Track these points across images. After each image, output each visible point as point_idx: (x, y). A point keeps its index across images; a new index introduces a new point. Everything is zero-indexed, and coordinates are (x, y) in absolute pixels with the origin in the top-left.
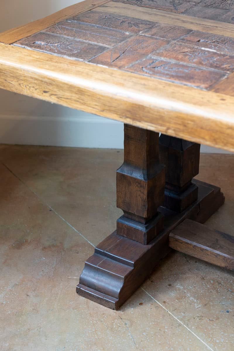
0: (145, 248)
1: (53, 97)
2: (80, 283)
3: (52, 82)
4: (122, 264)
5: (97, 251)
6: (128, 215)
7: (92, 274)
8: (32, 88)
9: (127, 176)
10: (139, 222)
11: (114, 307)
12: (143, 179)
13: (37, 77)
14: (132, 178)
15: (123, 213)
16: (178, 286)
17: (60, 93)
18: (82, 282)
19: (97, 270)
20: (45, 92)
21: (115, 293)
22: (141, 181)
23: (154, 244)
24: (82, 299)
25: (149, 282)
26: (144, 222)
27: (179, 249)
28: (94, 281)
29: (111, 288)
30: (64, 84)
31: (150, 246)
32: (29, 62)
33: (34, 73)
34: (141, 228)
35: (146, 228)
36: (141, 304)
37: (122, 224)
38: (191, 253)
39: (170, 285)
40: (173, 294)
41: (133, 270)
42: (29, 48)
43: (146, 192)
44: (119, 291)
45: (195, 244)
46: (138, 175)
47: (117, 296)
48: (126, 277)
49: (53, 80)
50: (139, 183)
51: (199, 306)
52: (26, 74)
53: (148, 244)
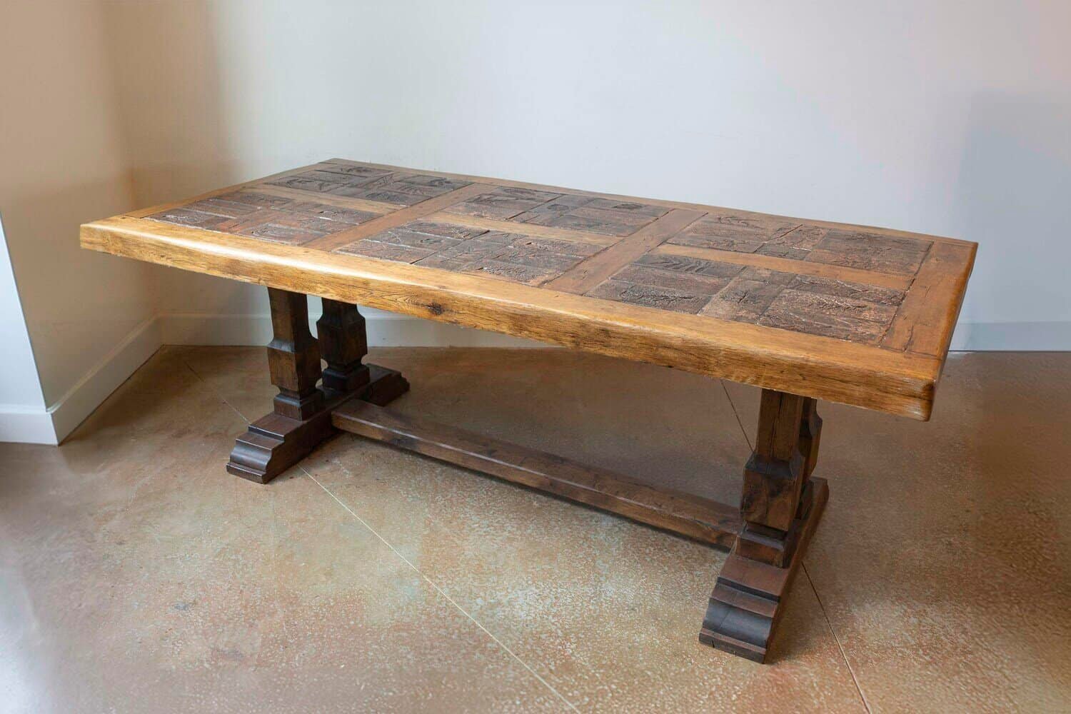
0: (299, 423)
1: (169, 261)
2: (231, 461)
3: (166, 247)
4: (273, 439)
5: (251, 429)
6: (285, 392)
7: (243, 450)
8: (151, 254)
9: (276, 350)
10: (294, 398)
11: (261, 480)
12: (290, 351)
13: (153, 243)
14: (281, 351)
15: (279, 392)
16: (336, 461)
17: (174, 256)
18: (233, 460)
19: (246, 446)
20: (162, 256)
21: (262, 466)
22: (288, 353)
23: (309, 420)
24: (233, 476)
25: (306, 459)
26: (298, 397)
27: (341, 427)
28: (244, 457)
29: (259, 462)
30: (177, 247)
31: (305, 422)
32: (150, 231)
33: (151, 239)
34: (296, 404)
35: (301, 403)
36: (292, 478)
37: (279, 402)
38: (352, 429)
39: (327, 461)
40: (327, 468)
41: (283, 444)
42: (157, 221)
43: (294, 365)
44: (266, 464)
45: (353, 419)
46: (286, 348)
47: (264, 468)
48: (274, 450)
49: (167, 244)
50: (288, 356)
51: (351, 476)
52: (145, 241)
53: (303, 419)
